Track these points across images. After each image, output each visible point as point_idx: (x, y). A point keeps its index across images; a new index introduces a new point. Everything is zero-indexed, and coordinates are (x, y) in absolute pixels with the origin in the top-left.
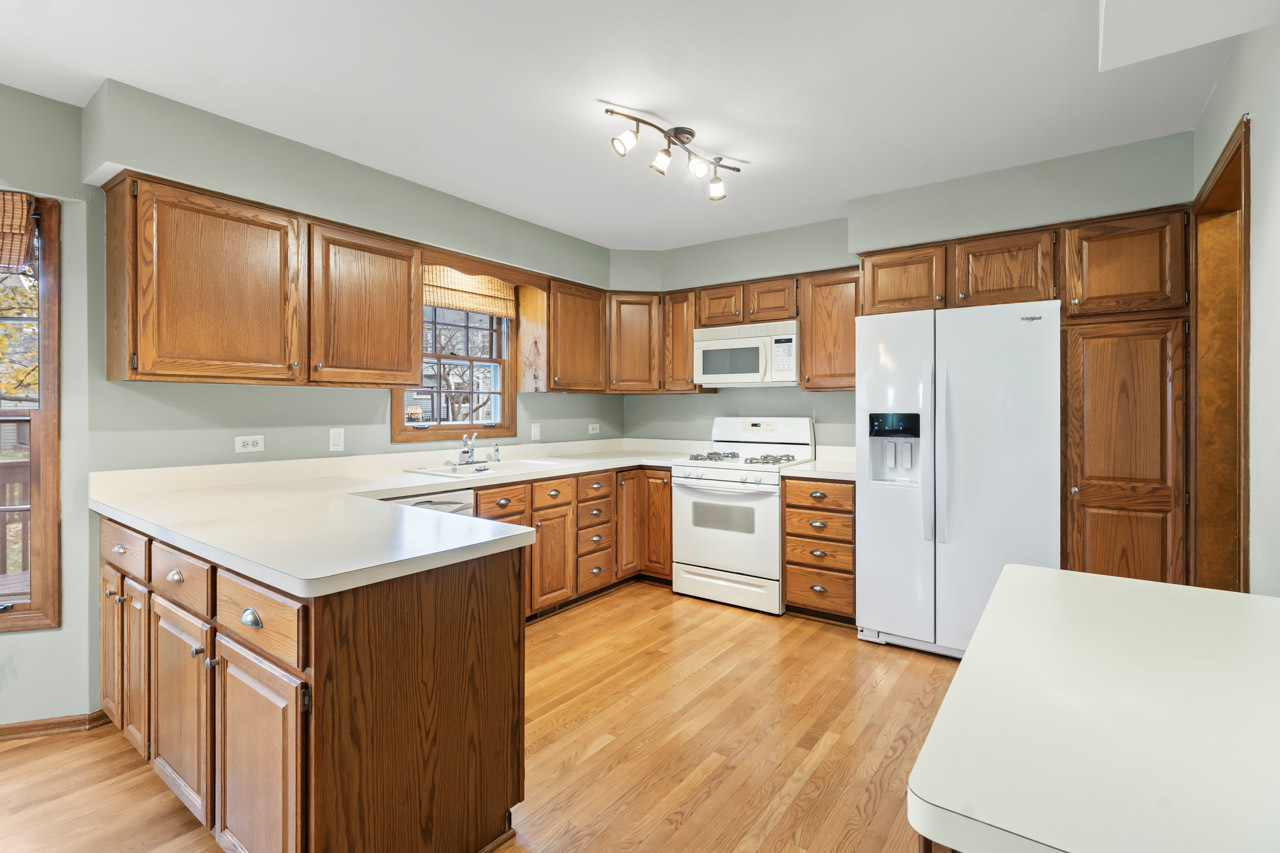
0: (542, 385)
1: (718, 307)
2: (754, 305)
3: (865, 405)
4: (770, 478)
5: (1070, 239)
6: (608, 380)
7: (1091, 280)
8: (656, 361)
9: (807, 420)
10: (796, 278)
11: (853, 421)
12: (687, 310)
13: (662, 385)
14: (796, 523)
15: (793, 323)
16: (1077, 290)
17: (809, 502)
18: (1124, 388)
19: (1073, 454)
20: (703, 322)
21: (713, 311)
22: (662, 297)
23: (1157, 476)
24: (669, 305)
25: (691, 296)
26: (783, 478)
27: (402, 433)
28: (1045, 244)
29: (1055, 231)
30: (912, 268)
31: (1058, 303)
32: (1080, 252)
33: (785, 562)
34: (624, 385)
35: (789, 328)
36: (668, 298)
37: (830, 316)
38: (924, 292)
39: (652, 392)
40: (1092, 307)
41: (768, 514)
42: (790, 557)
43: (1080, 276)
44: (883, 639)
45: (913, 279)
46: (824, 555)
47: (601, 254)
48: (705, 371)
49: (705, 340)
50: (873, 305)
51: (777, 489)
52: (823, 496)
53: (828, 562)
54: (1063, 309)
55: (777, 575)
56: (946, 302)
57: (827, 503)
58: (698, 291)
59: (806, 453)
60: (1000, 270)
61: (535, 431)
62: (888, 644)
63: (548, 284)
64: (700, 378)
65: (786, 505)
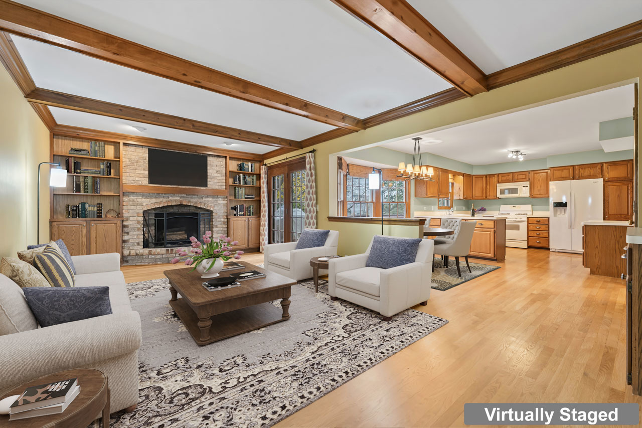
0: (462, 198)
1: (504, 178)
2: (516, 178)
3: (552, 200)
4: (524, 218)
5: (605, 166)
6: (472, 196)
7: (611, 174)
8: (484, 191)
9: (530, 205)
10: (529, 172)
11: (549, 205)
12: (495, 179)
13: (486, 197)
14: (531, 227)
15: (529, 182)
16: (607, 176)
17: (535, 223)
18: (619, 196)
19: (606, 210)
20: (499, 181)
21: (503, 179)
22: (486, 176)
23: (626, 213)
24: (488, 178)
25: (496, 176)
26: (528, 218)
27: (440, 208)
28: (599, 166)
29: (602, 164)
30: (564, 171)
31: (602, 179)
32: (608, 168)
33: (528, 236)
34: (476, 198)
35: (528, 183)
36: (488, 176)
37: (539, 180)
38: (568, 175)
39: (483, 199)
40: (611, 179)
41: (524, 226)
42: (530, 235)
43: (608, 173)
44: (557, 251)
45: (565, 173)
46: (540, 234)
47: (471, 166)
48: (501, 194)
49: (500, 186)
50: (554, 179)
51: (526, 220)
52: (539, 221)
53: (540, 236)
54: (604, 180)
55: (526, 239)
56: (574, 178)
57: (540, 223)
58: (498, 175)
59: (530, 213)
60: (587, 172)
61: (455, 209)
62: (558, 252)
63: (463, 175)
64: (499, 195)
65: (528, 224)
